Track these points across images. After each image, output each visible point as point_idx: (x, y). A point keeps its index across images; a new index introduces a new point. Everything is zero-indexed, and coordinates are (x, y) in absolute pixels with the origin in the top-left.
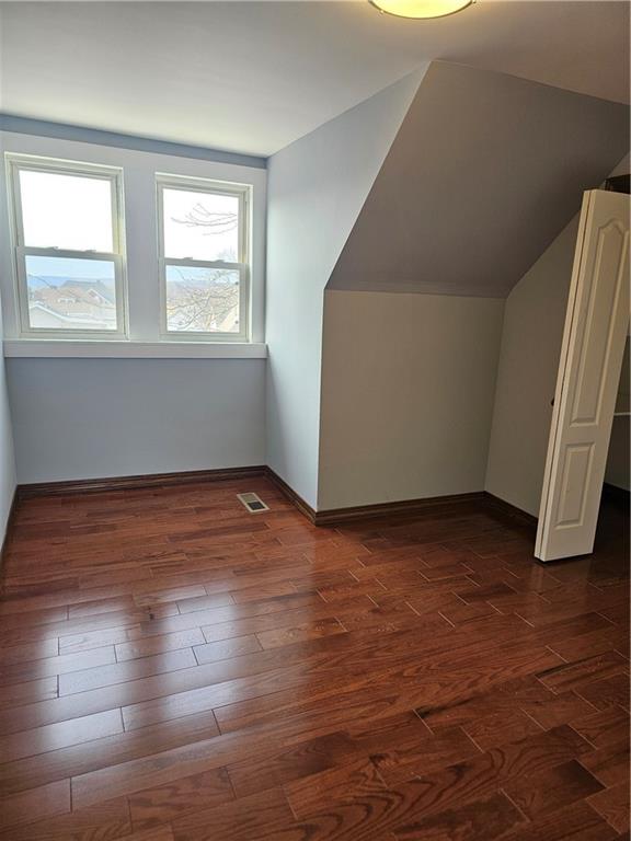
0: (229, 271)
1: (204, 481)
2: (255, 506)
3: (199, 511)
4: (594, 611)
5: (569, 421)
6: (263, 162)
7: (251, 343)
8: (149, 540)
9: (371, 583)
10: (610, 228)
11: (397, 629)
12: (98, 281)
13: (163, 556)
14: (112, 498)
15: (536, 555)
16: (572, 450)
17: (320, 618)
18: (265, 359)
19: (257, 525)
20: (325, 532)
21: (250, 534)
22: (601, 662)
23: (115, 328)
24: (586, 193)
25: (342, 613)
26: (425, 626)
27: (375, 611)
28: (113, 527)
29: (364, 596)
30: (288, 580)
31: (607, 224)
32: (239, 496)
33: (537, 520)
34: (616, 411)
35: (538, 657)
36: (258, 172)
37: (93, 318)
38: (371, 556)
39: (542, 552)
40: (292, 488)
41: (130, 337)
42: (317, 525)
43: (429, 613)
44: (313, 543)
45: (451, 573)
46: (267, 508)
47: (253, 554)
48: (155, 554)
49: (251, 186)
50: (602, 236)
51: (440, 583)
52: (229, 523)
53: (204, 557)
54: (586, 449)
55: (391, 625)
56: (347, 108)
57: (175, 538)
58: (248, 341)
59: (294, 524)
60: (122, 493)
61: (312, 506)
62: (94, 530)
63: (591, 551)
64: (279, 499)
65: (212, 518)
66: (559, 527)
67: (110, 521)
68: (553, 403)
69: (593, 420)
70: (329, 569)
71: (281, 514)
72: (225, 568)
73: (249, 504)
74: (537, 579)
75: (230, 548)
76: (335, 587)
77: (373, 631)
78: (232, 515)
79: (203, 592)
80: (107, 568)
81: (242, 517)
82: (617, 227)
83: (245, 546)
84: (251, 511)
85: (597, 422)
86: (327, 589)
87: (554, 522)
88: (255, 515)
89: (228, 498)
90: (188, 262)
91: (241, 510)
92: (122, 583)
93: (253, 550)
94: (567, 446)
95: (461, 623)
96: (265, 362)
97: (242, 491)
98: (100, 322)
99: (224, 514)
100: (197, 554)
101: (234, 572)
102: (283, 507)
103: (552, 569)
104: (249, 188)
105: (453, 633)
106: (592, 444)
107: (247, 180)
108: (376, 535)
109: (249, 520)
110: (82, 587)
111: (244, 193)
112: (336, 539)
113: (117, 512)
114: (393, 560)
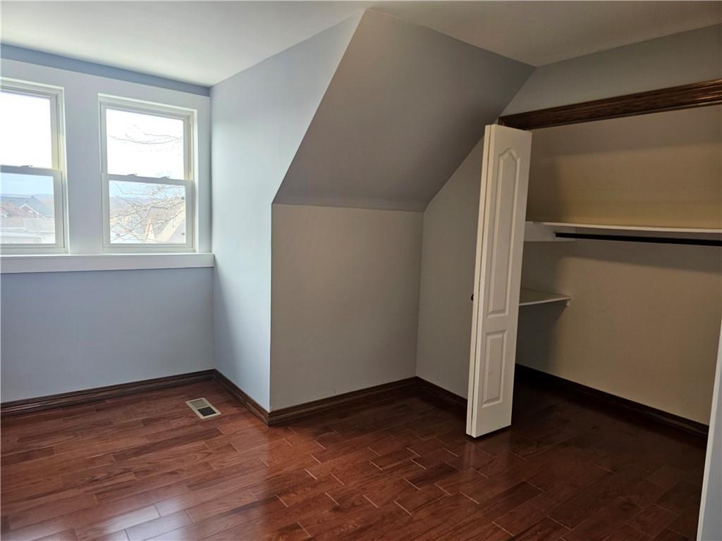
0: (168, 186)
1: (151, 390)
2: (206, 411)
3: (147, 423)
4: (524, 480)
5: (486, 313)
6: (206, 90)
7: (197, 253)
8: (92, 461)
9: (329, 480)
10: (506, 155)
11: (359, 526)
12: (32, 197)
13: (108, 478)
14: (47, 419)
15: (468, 432)
16: (490, 338)
17: (283, 526)
18: (213, 267)
19: (208, 433)
20: (280, 431)
21: (202, 443)
22: (540, 530)
23: (54, 242)
24: (487, 127)
25: (304, 517)
26: (384, 518)
27: (336, 509)
28: (50, 451)
29: (323, 494)
30: (247, 488)
31: (505, 152)
32: (188, 403)
33: (466, 401)
34: (520, 303)
35: (488, 534)
36: (202, 99)
37: (26, 232)
38: (324, 451)
39: (473, 429)
40: (242, 389)
41: (70, 251)
42: (269, 426)
43: (387, 503)
44: (266, 446)
45: (400, 460)
46: (218, 413)
47: (207, 464)
48: (99, 476)
49: (196, 111)
50: (502, 162)
51: (392, 470)
52: (180, 433)
53: (154, 474)
54: (500, 336)
55: (351, 524)
56: (287, 47)
57: (121, 456)
58: (194, 251)
59: (246, 428)
60: (60, 411)
61: (265, 408)
62: (27, 457)
63: (510, 424)
64: (229, 402)
65: (162, 429)
66: (485, 406)
67: (45, 444)
68: (472, 299)
69: (503, 311)
70: (285, 470)
71: (233, 417)
72: (178, 484)
73: (199, 410)
74: (471, 455)
75: (182, 461)
76: (293, 489)
77: (337, 532)
78: (182, 424)
79: (154, 515)
80: (43, 500)
81: (192, 425)
82: (511, 154)
83: (199, 456)
84: (202, 417)
85: (507, 313)
86: (286, 492)
87: (481, 402)
88: (207, 421)
89: (177, 407)
90: (132, 178)
91: (192, 417)
92: (62, 516)
93: (207, 460)
94: (487, 334)
95: (416, 509)
96: (212, 270)
97: (191, 398)
98: (34, 235)
99: (174, 424)
100: (147, 472)
101: (189, 487)
102: (234, 410)
103: (482, 444)
104: (193, 113)
105: (411, 521)
106: (504, 331)
107: (193, 105)
108: (327, 429)
109: (200, 428)
110: (11, 528)
111: (189, 117)
112: (290, 437)
113: (56, 433)
114: (345, 453)
